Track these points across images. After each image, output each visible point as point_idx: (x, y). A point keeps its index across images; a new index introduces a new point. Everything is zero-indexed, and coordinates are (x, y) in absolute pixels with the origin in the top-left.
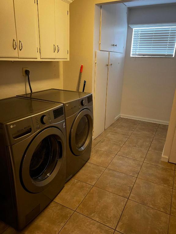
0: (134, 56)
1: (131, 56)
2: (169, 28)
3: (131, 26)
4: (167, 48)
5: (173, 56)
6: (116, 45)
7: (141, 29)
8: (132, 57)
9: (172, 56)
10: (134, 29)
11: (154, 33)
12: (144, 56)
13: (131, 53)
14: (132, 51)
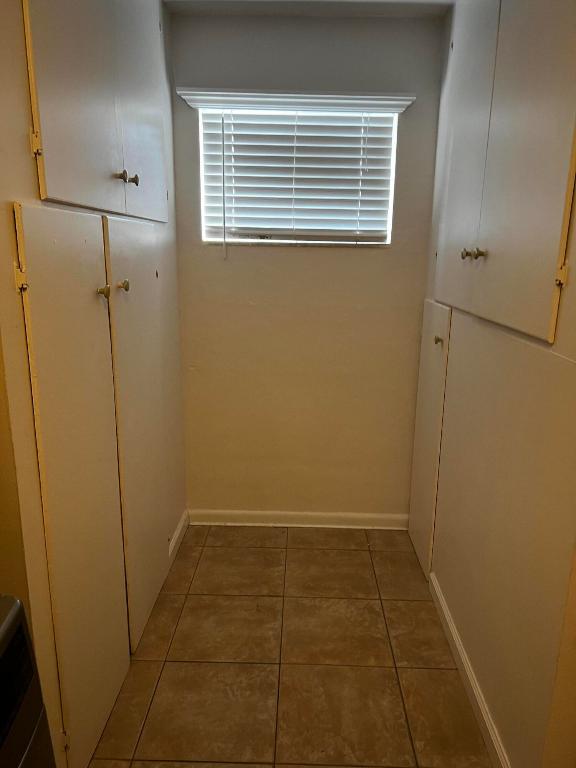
0: (220, 240)
1: (206, 238)
2: (359, 119)
3: (187, 95)
4: (359, 207)
5: (388, 241)
6: (135, 180)
7: (236, 117)
8: (211, 244)
9: (383, 238)
10: (201, 112)
11: (298, 137)
12: (262, 237)
13: (205, 225)
14: (204, 214)
